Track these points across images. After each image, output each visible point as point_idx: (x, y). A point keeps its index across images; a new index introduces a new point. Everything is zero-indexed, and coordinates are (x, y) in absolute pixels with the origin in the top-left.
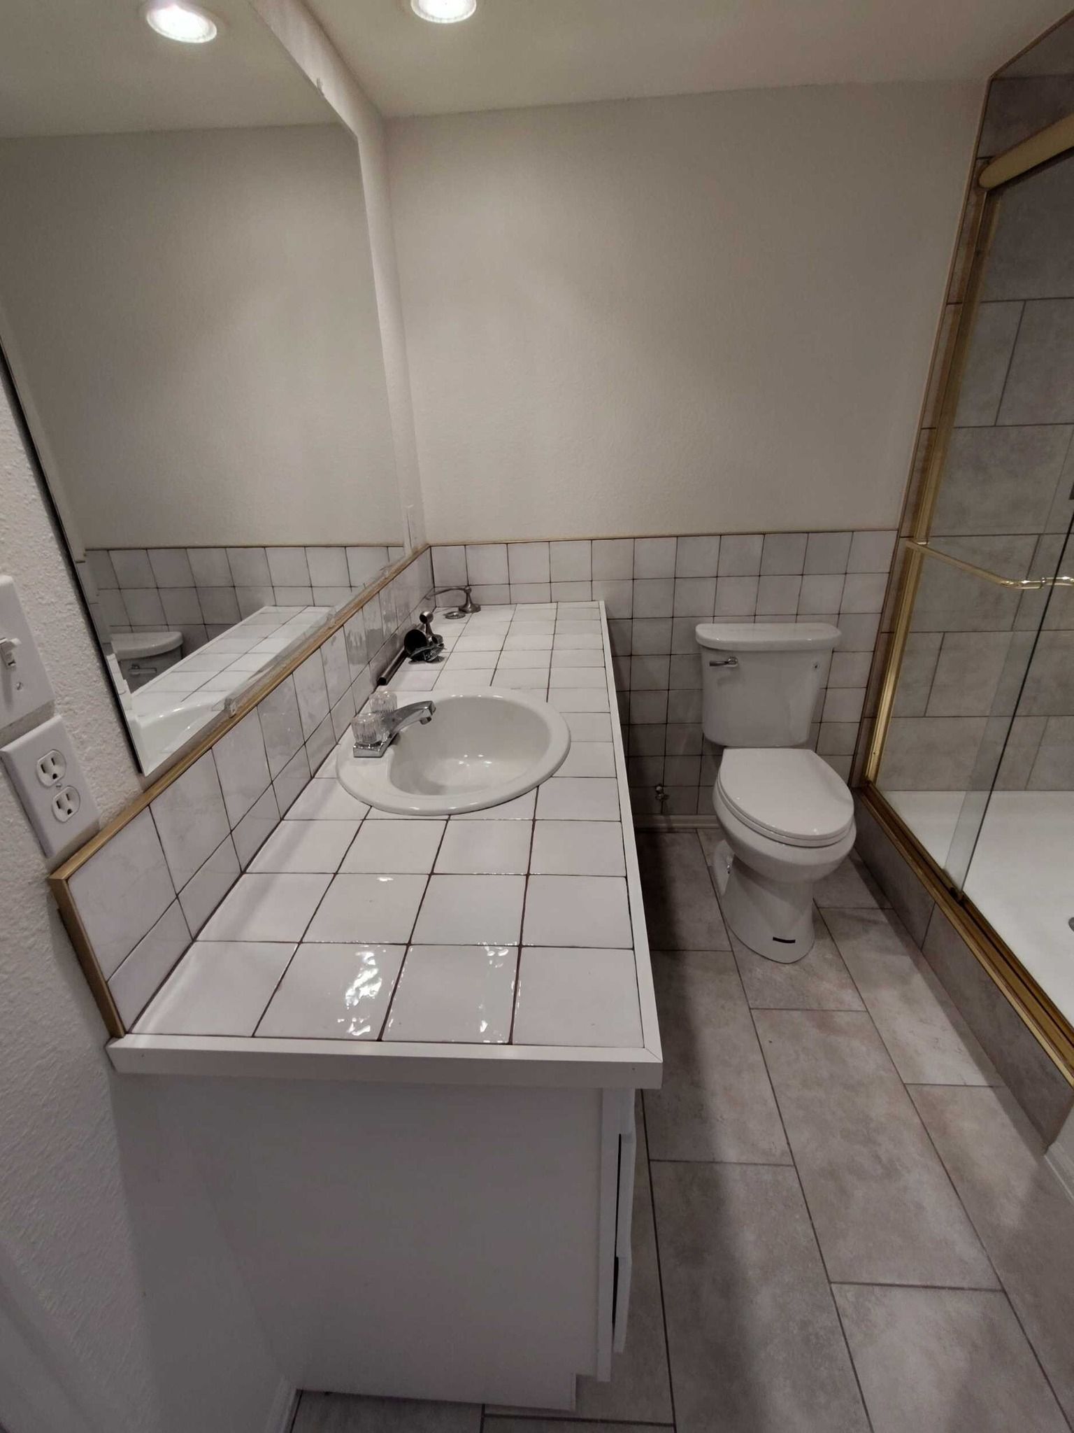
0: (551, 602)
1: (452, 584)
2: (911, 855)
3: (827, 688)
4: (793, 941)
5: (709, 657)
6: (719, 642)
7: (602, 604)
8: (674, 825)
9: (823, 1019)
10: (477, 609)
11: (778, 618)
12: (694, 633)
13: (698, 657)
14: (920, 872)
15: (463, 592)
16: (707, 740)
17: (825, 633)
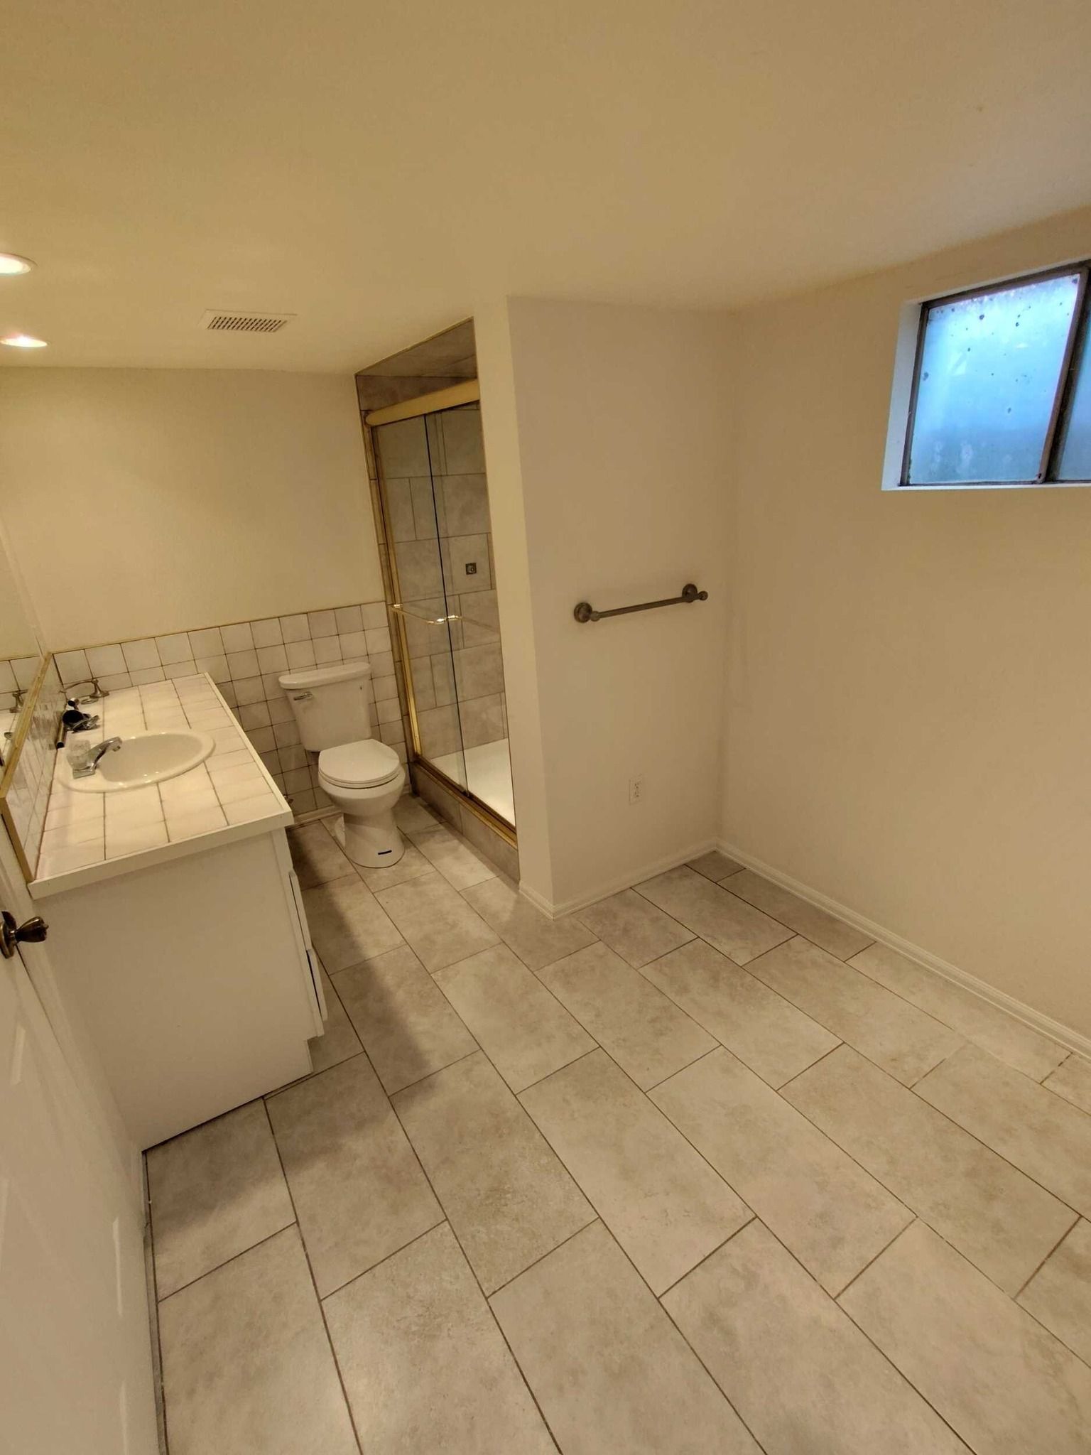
0: (166, 680)
1: (81, 679)
2: (446, 785)
3: (375, 702)
4: (390, 851)
5: (292, 695)
6: (297, 684)
7: (207, 674)
8: (304, 821)
9: (415, 882)
10: (106, 694)
11: (330, 664)
12: (279, 683)
13: (287, 698)
14: (451, 792)
15: (91, 684)
16: (308, 751)
17: (362, 667)
